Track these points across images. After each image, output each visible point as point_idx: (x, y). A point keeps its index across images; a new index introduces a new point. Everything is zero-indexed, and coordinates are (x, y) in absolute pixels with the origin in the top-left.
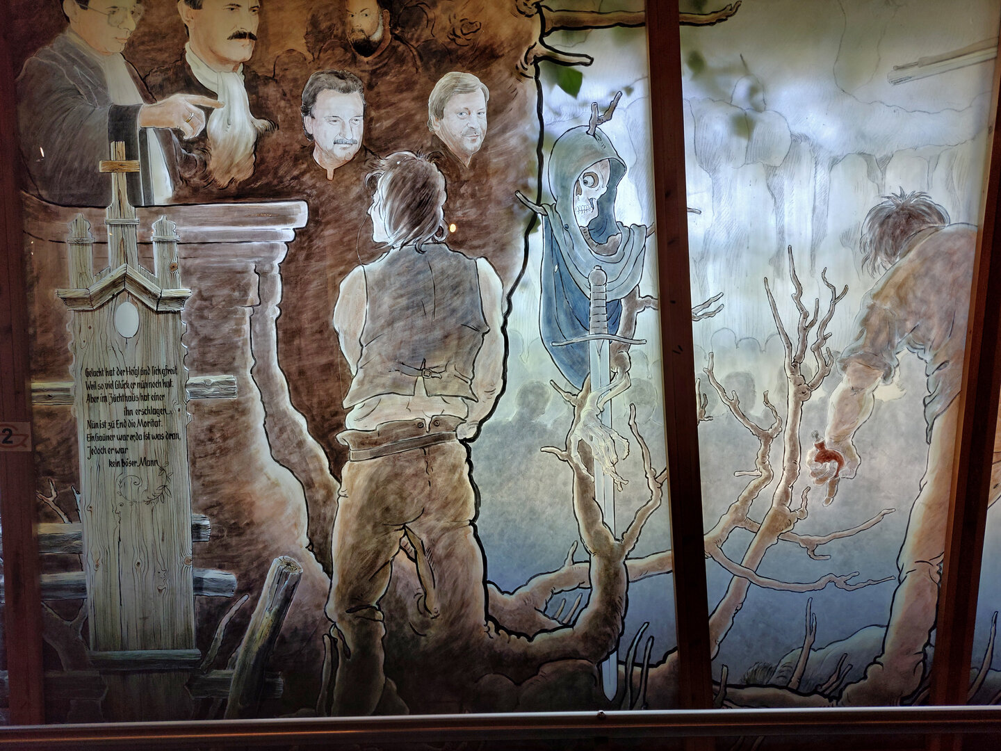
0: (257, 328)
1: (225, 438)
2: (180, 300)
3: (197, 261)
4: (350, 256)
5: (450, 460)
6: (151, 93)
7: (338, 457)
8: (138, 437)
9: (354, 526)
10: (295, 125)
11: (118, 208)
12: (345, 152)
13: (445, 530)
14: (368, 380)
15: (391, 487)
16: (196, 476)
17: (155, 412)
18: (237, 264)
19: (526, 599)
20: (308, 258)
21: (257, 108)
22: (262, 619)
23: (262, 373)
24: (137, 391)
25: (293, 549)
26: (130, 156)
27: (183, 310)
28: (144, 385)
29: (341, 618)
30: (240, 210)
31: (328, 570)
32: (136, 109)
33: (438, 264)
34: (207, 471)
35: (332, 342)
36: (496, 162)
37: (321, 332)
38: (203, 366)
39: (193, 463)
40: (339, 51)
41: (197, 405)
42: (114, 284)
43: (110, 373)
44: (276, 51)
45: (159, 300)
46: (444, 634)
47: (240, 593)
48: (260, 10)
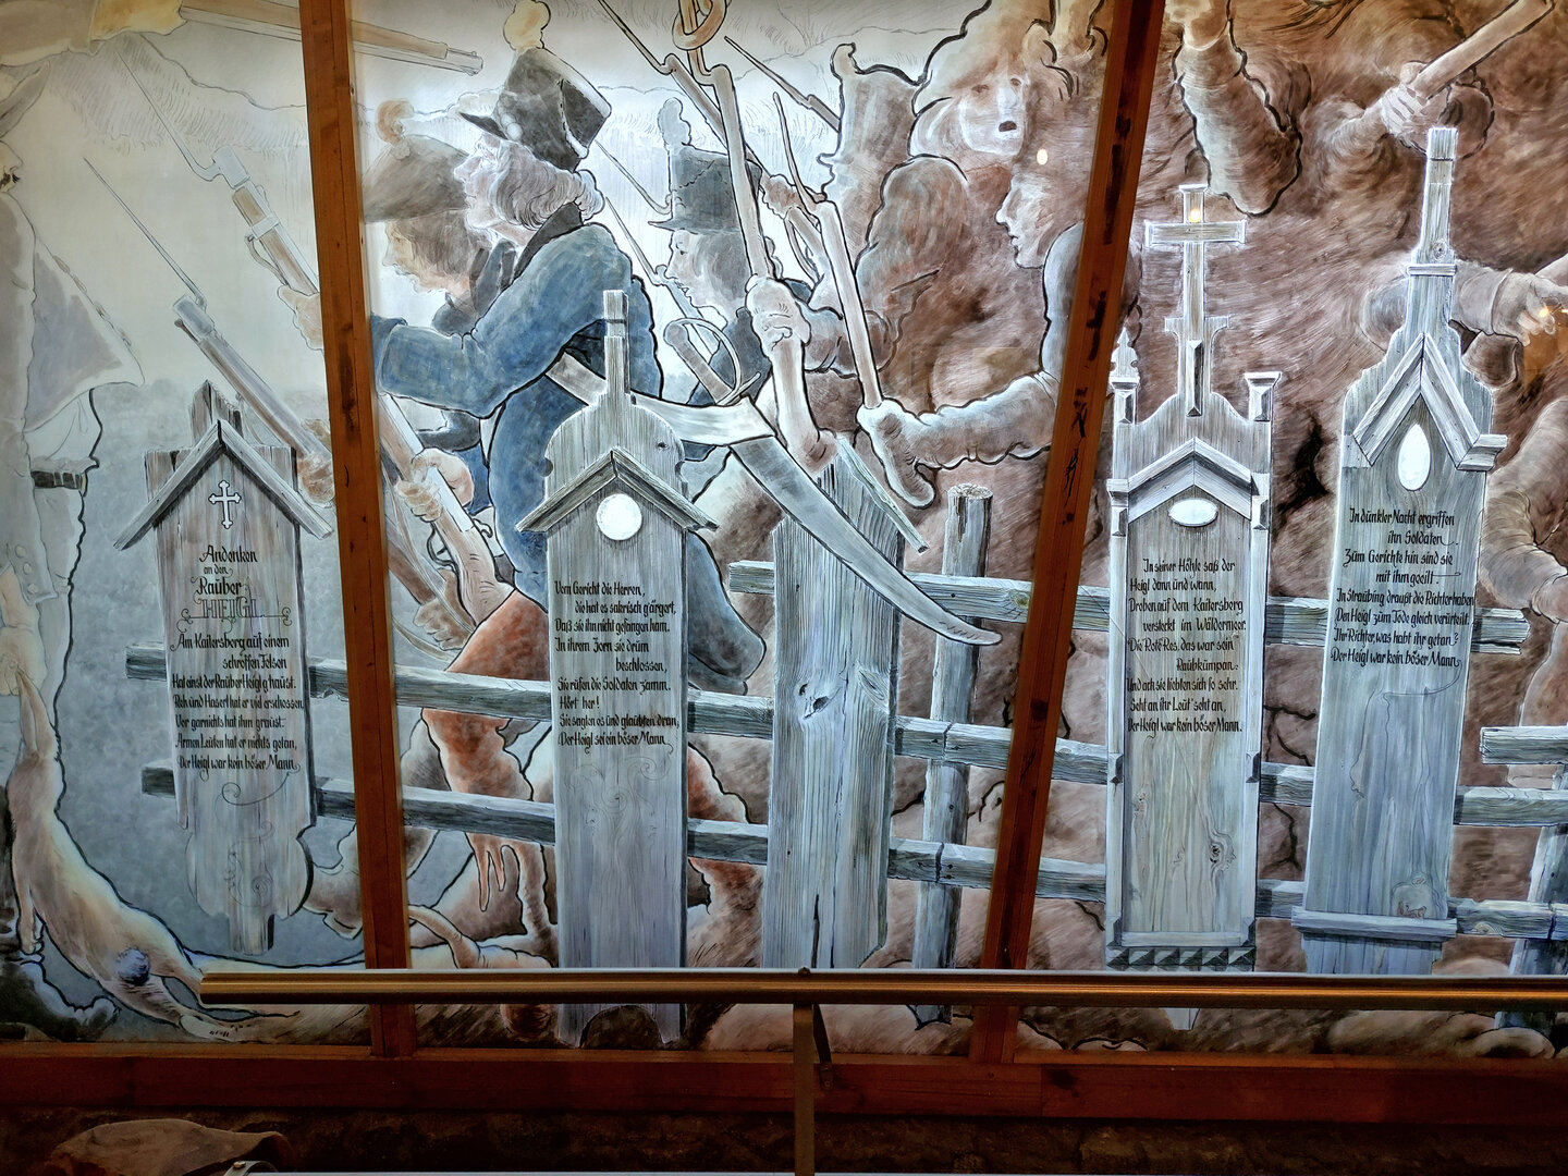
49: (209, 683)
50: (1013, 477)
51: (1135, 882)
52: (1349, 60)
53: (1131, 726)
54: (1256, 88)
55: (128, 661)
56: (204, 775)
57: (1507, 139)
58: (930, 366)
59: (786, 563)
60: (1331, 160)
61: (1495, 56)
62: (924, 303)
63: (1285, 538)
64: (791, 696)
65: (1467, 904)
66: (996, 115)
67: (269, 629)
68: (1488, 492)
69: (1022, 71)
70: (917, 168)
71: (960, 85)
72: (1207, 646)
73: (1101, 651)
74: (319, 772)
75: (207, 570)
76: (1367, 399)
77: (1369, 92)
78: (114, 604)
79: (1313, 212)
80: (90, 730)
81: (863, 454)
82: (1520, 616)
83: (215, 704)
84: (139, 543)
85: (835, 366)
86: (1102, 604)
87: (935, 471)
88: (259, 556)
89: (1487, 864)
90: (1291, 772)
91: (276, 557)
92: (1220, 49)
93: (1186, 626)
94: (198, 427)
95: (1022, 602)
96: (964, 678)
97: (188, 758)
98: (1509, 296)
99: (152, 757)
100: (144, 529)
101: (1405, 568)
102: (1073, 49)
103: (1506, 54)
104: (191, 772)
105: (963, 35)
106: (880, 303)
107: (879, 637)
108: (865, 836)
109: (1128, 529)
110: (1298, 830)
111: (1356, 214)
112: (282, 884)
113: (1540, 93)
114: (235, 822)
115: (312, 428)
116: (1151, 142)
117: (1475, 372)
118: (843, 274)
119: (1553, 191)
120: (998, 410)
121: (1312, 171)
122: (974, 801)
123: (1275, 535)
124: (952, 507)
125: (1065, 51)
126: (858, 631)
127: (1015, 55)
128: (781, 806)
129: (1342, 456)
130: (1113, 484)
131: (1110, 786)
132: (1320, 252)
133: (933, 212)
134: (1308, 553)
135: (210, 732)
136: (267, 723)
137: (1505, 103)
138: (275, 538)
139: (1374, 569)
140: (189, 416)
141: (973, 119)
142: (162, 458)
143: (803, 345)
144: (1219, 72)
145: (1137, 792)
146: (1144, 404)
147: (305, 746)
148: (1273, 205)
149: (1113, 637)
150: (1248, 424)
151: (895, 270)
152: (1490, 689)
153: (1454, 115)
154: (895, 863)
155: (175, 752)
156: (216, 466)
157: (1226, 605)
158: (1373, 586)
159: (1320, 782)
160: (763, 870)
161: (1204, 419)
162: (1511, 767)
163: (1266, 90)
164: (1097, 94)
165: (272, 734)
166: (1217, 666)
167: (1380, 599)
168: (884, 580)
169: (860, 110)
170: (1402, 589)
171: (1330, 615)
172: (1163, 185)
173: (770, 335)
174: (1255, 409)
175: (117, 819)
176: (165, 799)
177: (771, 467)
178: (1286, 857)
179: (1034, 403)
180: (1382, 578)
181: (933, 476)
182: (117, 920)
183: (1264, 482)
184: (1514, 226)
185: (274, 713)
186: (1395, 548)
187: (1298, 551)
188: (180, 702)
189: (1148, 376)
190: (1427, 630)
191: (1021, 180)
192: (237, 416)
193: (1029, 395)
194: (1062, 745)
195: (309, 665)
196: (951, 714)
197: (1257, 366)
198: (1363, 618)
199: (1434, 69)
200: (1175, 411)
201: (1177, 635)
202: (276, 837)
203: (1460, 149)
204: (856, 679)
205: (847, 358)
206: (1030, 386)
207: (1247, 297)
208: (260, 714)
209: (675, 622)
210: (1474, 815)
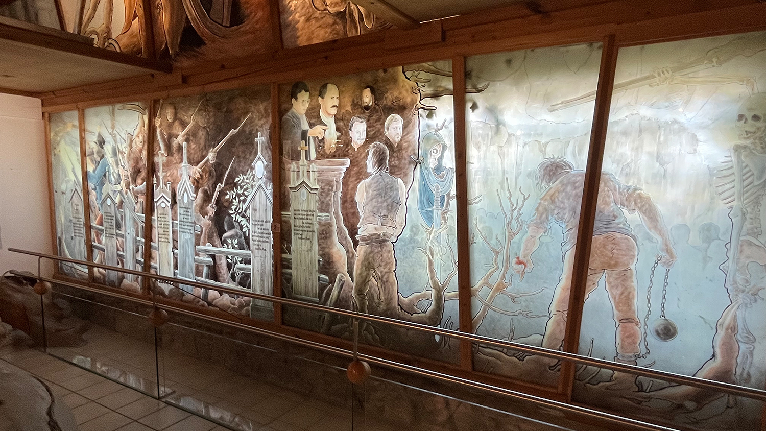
0: (335, 199)
1: (326, 234)
2: (317, 189)
3: (321, 177)
4: (361, 177)
5: (388, 249)
6: (311, 125)
7: (356, 243)
8: (305, 231)
9: (360, 267)
10: (347, 134)
11: (303, 161)
12: (361, 142)
13: (386, 272)
14: (365, 218)
15: (371, 255)
16: (319, 245)
17: (310, 224)
18: (330, 178)
19: (411, 300)
20: (349, 177)
21: (338, 129)
23: (336, 214)
24: (306, 217)
25: (344, 272)
26: (306, 145)
27: (317, 192)
28: (307, 215)
29: (356, 296)
30: (332, 161)
31: (352, 280)
32: (308, 131)
33: (387, 180)
34: (322, 244)
35: (355, 205)
36: (405, 145)
37: (352, 201)
38: (321, 211)
39: (318, 240)
40: (360, 110)
41: (320, 222)
42: (301, 184)
43: (299, 211)
44: (343, 111)
45: (311, 189)
46: (385, 308)
47: (329, 283)
48: (339, 98)
49: (76, 224)
50: (145, 198)
51: (161, 268)
53: (159, 241)
54: (165, 136)
58: (136, 180)
59: (124, 210)
60: (173, 148)
62: (135, 169)
64: (125, 232)
65: (197, 277)
66: (140, 141)
67: (80, 216)
68: (194, 204)
69: (142, 134)
70: (134, 149)
71: (137, 136)
72: (166, 228)
73: (155, 228)
75: (75, 207)
76: (180, 187)
77: (177, 137)
79: (172, 156)
82: (199, 226)
83: (76, 227)
84: (70, 203)
86: (155, 220)
87: (137, 196)
88: (79, 205)
89: (198, 270)
90: (176, 251)
92: (161, 130)
93: (164, 224)
96: (142, 231)
98: (194, 171)
101: (186, 217)
105: (136, 129)
106: (131, 169)
107: (133, 223)
109: (157, 207)
110: (177, 261)
111: (177, 156)
114: (78, 245)
120: (143, 187)
121: (172, 150)
123: (172, 209)
124: (139, 202)
126: (131, 221)
127: (141, 131)
128: (125, 250)
129: (178, 197)
130: (155, 200)
131: (157, 251)
132: (173, 163)
133: (135, 155)
134: (175, 213)
140: (73, 184)
141: (138, 141)
142: (71, 190)
143: (124, 176)
144: (161, 134)
145: (160, 253)
146: (157, 187)
148: (168, 154)
150: (168, 191)
151: (132, 164)
152: (197, 239)
153: (186, 140)
154: (137, 261)
155: (73, 234)
156: (76, 191)
158: (183, 220)
159: (179, 253)
160: (124, 260)
161: (163, 190)
162: (200, 253)
166: (167, 232)
168: (134, 214)
171: (178, 224)
174: (168, 188)
175: (69, 243)
176: (73, 240)
177: (122, 195)
178: (176, 266)
183: (170, 201)
189: (157, 182)
190: (189, 228)
191: (143, 150)
192: (76, 184)
194: (152, 243)
195: (83, 222)
196: (141, 237)
197: (168, 181)
198: (182, 225)
200: (160, 189)
201: (163, 226)
203: (187, 146)
204: (132, 230)
207: (167, 170)
209: (114, 218)
210: (196, 262)
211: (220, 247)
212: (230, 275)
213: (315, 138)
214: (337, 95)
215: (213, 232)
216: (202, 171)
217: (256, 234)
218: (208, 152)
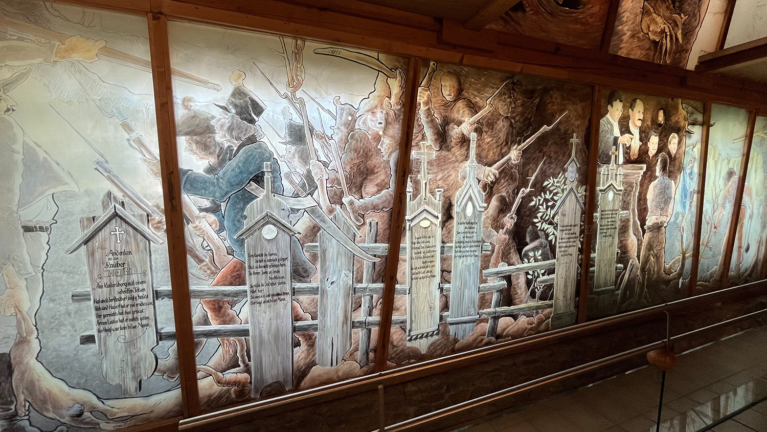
0: (634, 198)
1: (625, 228)
2: (621, 190)
3: (625, 180)
4: (652, 179)
5: (662, 232)
6: (622, 133)
7: (644, 232)
8: (609, 229)
9: (645, 250)
10: (646, 144)
12: (654, 152)
14: (651, 212)
15: (652, 240)
16: (619, 239)
17: (613, 221)
18: (632, 181)
19: (670, 265)
20: (645, 179)
22: (626, 276)
23: (633, 210)
24: (610, 216)
25: (634, 257)
26: (616, 151)
27: (621, 193)
28: (612, 214)
29: (640, 275)
30: (635, 166)
31: (639, 262)
32: (619, 137)
33: (666, 181)
34: (621, 237)
35: (646, 202)
36: (678, 156)
37: (645, 199)
38: (624, 209)
39: (619, 235)
40: (656, 126)
41: (621, 219)
42: (609, 186)
43: (606, 211)
44: (645, 125)
45: (617, 191)
46: (656, 276)
47: (624, 270)
48: (644, 113)
49: (111, 300)
50: (384, 216)
51: (413, 319)
52: (455, 115)
53: (412, 279)
54: (436, 119)
55: (72, 296)
56: (109, 334)
57: (485, 137)
58: (361, 187)
59: (322, 243)
60: (452, 139)
61: (483, 118)
62: (360, 169)
63: (444, 228)
64: (324, 282)
65: (481, 311)
66: (377, 120)
67: (138, 278)
68: (483, 217)
69: (384, 109)
70: (357, 132)
71: (368, 111)
72: (428, 257)
73: (405, 261)
74: (159, 326)
75: (110, 259)
76: (460, 196)
77: (459, 123)
78: (65, 275)
79: (449, 151)
80: (53, 325)
81: (343, 210)
82: (489, 244)
83: (114, 307)
84: (77, 251)
85: (336, 186)
86: (405, 248)
87: (363, 215)
88: (133, 253)
89: (484, 301)
90: (446, 286)
91: (140, 252)
92: (429, 109)
93: (424, 252)
94: (105, 207)
95: (386, 250)
96: (372, 271)
97: (102, 329)
98: (486, 172)
99: (85, 331)
100: (80, 246)
101: (468, 235)
102: (396, 105)
103: (485, 118)
104: (103, 334)
105: (369, 98)
106: (348, 168)
107: (349, 263)
108: (346, 317)
109: (411, 229)
110: (448, 300)
111: (457, 152)
112: (145, 369)
113: (491, 127)
114: (123, 349)
115: (156, 206)
116: (414, 131)
117: (480, 189)
118: (338, 160)
119: (493, 149)
120: (379, 199)
121: (448, 141)
122: (374, 304)
123: (442, 228)
124: (368, 224)
125: (394, 105)
126: (343, 260)
127: (382, 105)
128: (322, 314)
129: (456, 210)
130: (407, 218)
131: (407, 295)
132: (450, 160)
133: (362, 144)
134: (449, 233)
135: (112, 318)
136: (137, 312)
137: (485, 129)
138: (140, 246)
139: (462, 235)
140: (101, 204)
141: (372, 121)
142: (88, 219)
143: (326, 180)
144: (429, 115)
145: (414, 296)
146: (415, 196)
147: (154, 318)
148: (441, 148)
149: (407, 257)
150: (437, 201)
151: (352, 159)
152: (484, 261)
153: (476, 130)
154: (354, 325)
155: (95, 328)
156: (114, 220)
157: (433, 246)
158: (462, 240)
159: (452, 287)
160: (317, 333)
161: (427, 200)
162: (488, 278)
163: (439, 121)
164: (401, 117)
165: (139, 315)
166: (431, 262)
167: (463, 242)
168: (351, 246)
169: (342, 115)
170: (468, 240)
171: (454, 247)
172: (417, 142)
173: (317, 177)
174: (438, 198)
175: (68, 356)
176: (91, 345)
177: (317, 215)
178: (445, 307)
179: (388, 196)
180: (464, 237)
181: (363, 216)
182: (68, 394)
183: (440, 216)
184: (487, 157)
185: (140, 308)
186: (466, 230)
187: (447, 232)
188: (97, 309)
189: (414, 190)
190: (472, 249)
191: (384, 138)
192: (123, 203)
193: (387, 194)
194: (397, 286)
195: (155, 289)
196: (368, 281)
197: (438, 188)
198: (460, 247)
199: (472, 119)
200: (421, 199)
201: (422, 255)
202: (142, 352)
203: (477, 139)
204: (343, 275)
205: (339, 184)
206: (387, 192)
207: (436, 170)
208: (134, 309)
209: (288, 263)
210: (482, 291)
211: (518, 263)
212: (529, 293)
213: (624, 145)
214: (642, 111)
215: (510, 249)
216: (500, 173)
217: (563, 241)
218: (509, 149)
